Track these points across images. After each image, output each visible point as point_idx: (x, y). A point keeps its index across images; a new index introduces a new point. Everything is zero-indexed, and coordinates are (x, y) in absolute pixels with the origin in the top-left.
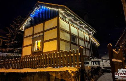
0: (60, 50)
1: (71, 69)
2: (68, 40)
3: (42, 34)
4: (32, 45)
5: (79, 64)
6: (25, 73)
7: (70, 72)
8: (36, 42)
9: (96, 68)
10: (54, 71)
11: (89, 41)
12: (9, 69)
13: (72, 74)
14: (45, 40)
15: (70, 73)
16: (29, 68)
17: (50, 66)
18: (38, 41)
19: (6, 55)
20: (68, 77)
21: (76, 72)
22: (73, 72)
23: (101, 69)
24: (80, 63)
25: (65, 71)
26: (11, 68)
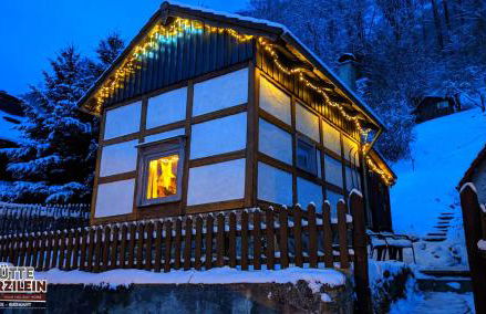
0: (259, 198)
1: (318, 277)
2: (287, 159)
3: (181, 132)
4: (140, 176)
5: (350, 256)
6: (121, 288)
7: (315, 288)
8: (153, 165)
9: (399, 275)
10: (246, 284)
11: (358, 164)
12: (47, 269)
13: (325, 298)
14: (193, 156)
15: (314, 292)
16: (134, 267)
17: (226, 263)
18: (163, 160)
19: (19, 211)
20: (306, 307)
21: (337, 288)
22: (325, 288)
23: (413, 276)
24: (352, 252)
25: (294, 283)
26: (54, 266)
